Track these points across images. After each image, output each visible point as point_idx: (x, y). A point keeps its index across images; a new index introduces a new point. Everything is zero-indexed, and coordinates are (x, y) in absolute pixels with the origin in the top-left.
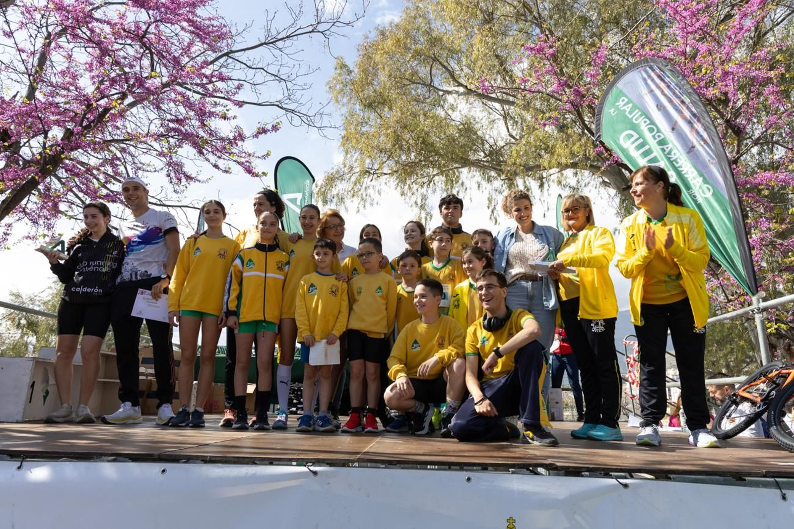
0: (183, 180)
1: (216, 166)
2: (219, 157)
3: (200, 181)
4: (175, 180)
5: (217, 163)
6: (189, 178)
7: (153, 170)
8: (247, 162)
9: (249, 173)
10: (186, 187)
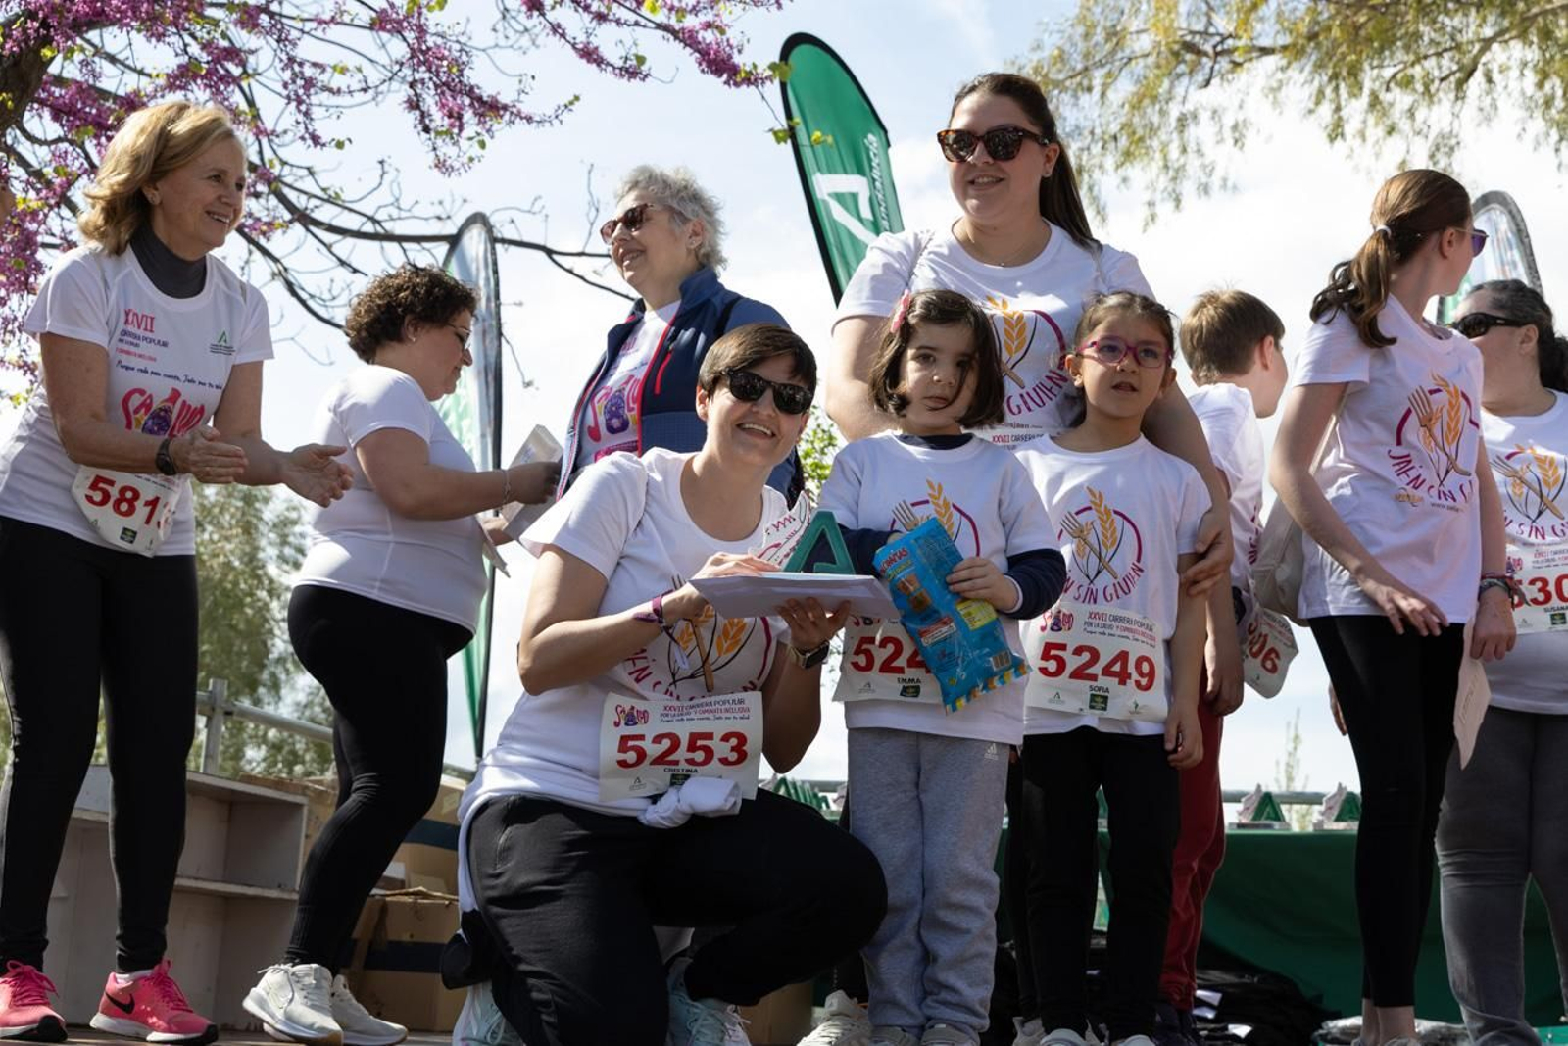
0: (468, 115)
1: (590, 54)
2: (601, 17)
3: (529, 119)
4: (438, 119)
5: (595, 42)
6: (489, 108)
7: (356, 86)
8: (709, 25)
9: (718, 72)
10: (483, 145)
